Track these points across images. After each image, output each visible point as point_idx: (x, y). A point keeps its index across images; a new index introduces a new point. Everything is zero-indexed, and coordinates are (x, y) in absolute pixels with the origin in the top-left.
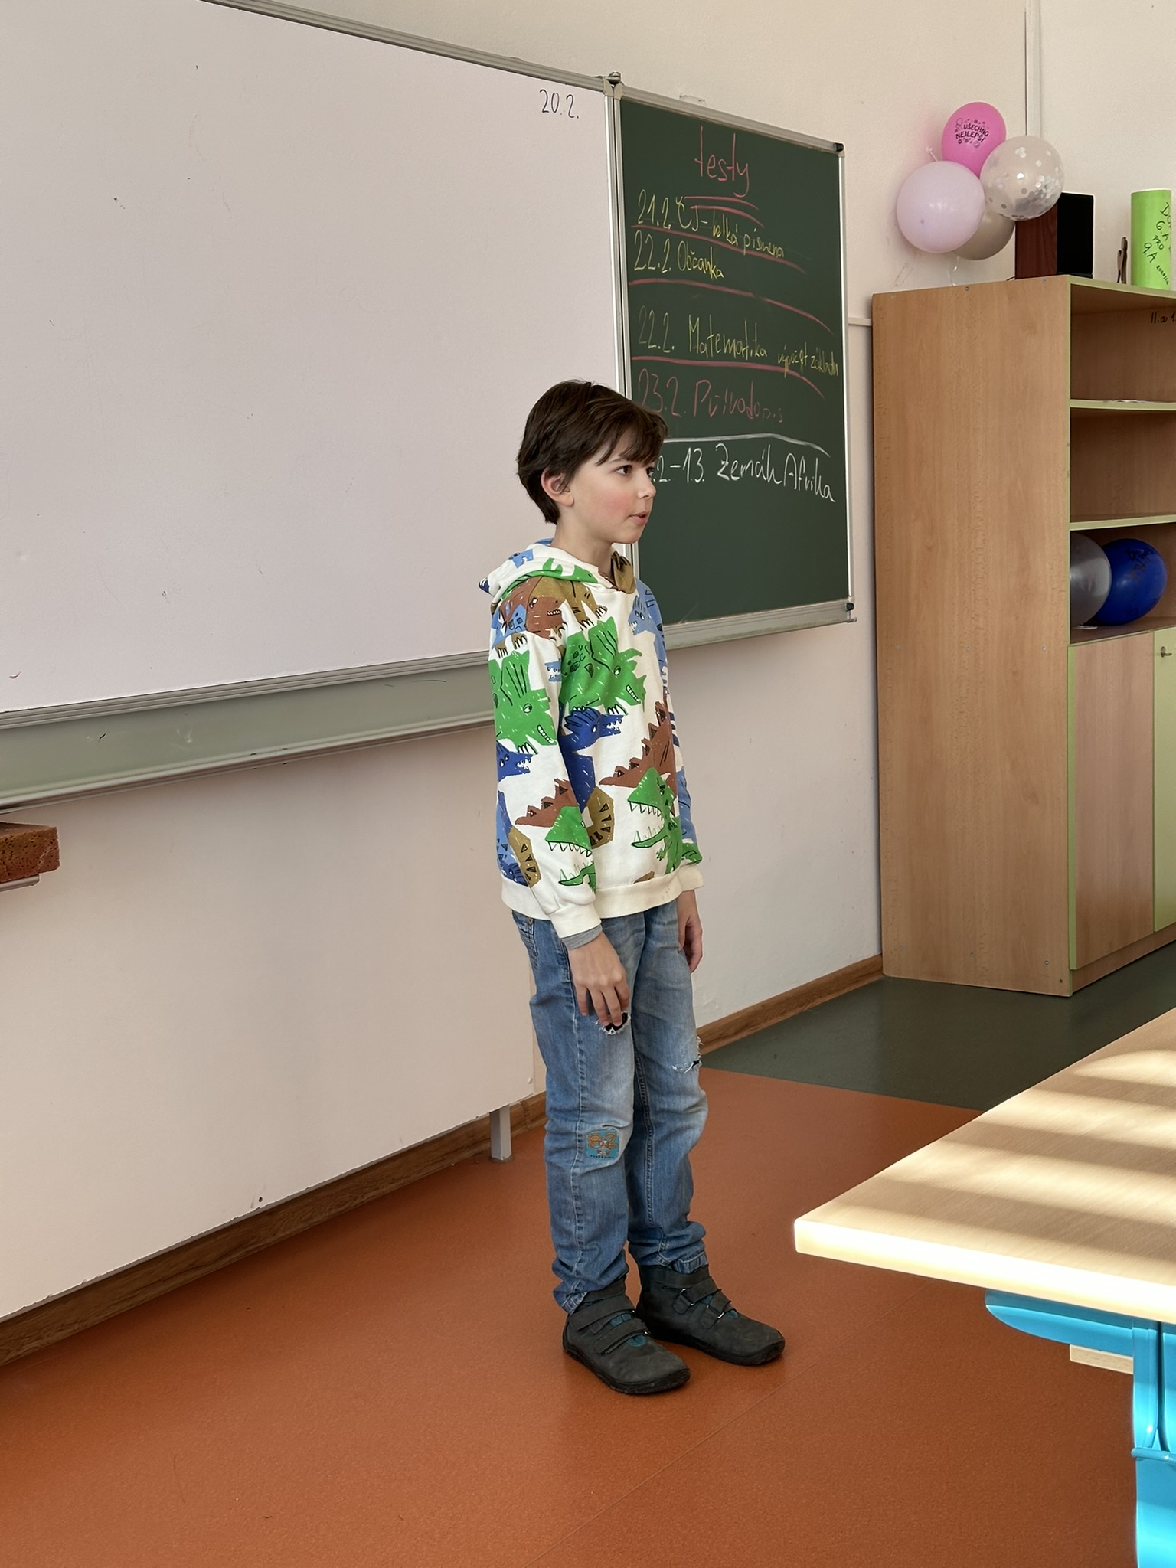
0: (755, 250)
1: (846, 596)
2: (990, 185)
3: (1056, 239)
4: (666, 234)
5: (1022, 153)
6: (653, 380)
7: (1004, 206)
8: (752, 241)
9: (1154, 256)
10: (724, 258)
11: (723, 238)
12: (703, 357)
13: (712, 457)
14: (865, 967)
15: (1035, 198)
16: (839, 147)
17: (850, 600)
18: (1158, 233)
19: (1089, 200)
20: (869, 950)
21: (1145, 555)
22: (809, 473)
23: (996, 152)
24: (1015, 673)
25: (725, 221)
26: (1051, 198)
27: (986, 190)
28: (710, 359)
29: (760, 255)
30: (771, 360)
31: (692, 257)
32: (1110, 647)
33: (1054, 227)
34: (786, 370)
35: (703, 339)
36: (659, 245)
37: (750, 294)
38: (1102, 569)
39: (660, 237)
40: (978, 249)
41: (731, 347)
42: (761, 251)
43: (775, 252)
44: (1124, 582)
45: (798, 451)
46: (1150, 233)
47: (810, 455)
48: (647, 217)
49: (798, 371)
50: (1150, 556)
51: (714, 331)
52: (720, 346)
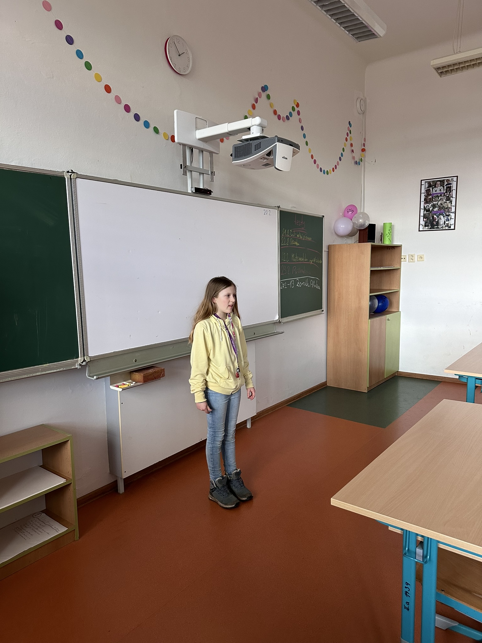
1: (322, 308)
2: (354, 222)
3: (368, 233)
4: (288, 237)
5: (361, 216)
6: (284, 267)
7: (357, 227)
8: (305, 237)
9: (388, 236)
10: (299, 241)
12: (294, 262)
13: (296, 282)
14: (323, 384)
15: (364, 225)
16: (323, 216)
17: (323, 309)
18: (389, 231)
19: (375, 225)
20: (324, 381)
21: (385, 299)
22: (315, 284)
23: (356, 215)
24: (357, 324)
25: (300, 234)
26: (367, 224)
27: (353, 223)
28: (296, 262)
30: (308, 261)
31: (293, 241)
32: (377, 320)
33: (367, 231)
34: (311, 263)
35: (295, 258)
36: (286, 240)
37: (304, 248)
38: (376, 301)
39: (287, 238)
40: (351, 235)
41: (300, 259)
42: (307, 239)
43: (310, 239)
44: (380, 304)
45: (313, 279)
46: (387, 232)
47: (315, 280)
48: (284, 234)
49: (314, 263)
50: (386, 299)
51: (297, 257)
52: (298, 259)
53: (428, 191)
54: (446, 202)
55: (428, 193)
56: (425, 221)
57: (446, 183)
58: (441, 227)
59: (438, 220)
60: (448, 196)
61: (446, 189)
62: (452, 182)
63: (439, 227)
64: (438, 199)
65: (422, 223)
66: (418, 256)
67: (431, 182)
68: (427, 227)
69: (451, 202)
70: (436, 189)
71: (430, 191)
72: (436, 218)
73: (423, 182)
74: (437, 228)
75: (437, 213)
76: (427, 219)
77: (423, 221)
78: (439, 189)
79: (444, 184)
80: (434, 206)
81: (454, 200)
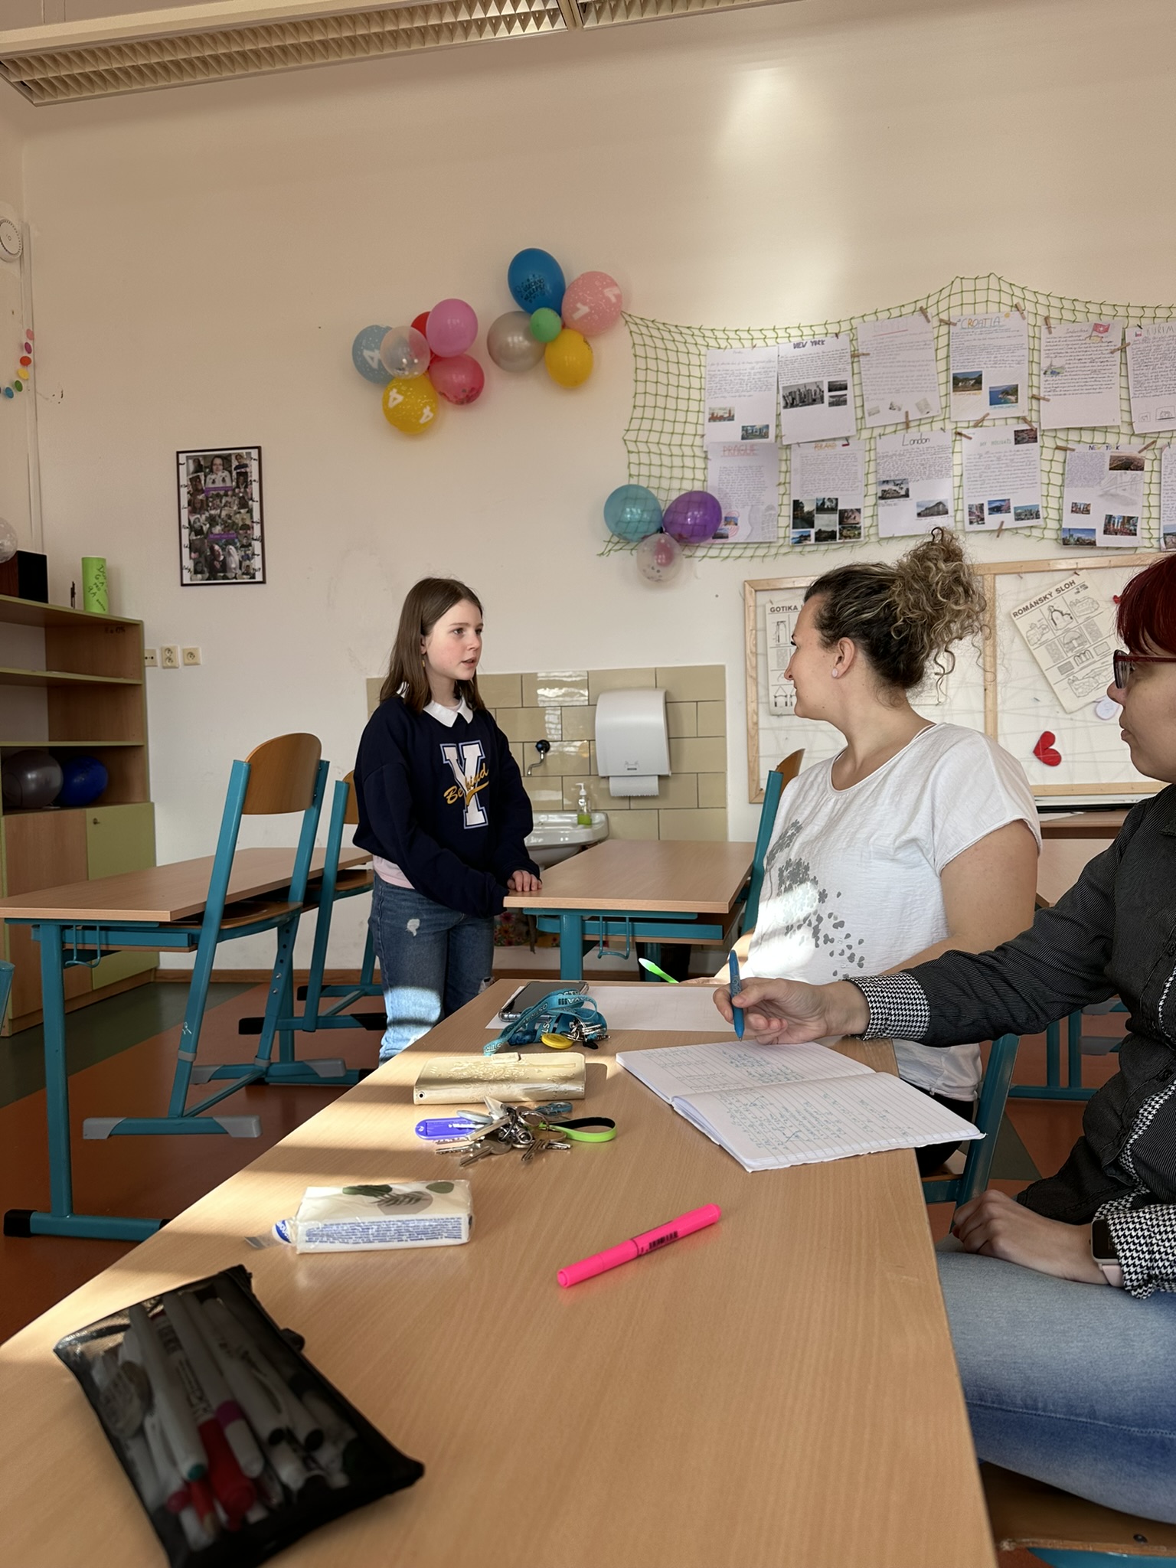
3: (17, 577)
9: (94, 594)
18: (96, 581)
19: (43, 558)
33: (16, 570)
46: (92, 581)
53: (194, 481)
54: (240, 513)
55: (196, 485)
56: (194, 559)
57: (235, 463)
58: (234, 575)
59: (225, 558)
60: (243, 497)
61: (238, 479)
62: (247, 462)
63: (229, 575)
64: (221, 502)
65: (188, 563)
66: (184, 650)
67: (201, 459)
68: (199, 576)
69: (250, 511)
70: (213, 477)
71: (200, 481)
72: (220, 550)
73: (183, 458)
74: (223, 579)
75: (221, 539)
76: (197, 554)
77: (191, 558)
78: (219, 479)
79: (231, 466)
80: (212, 520)
81: (256, 507)
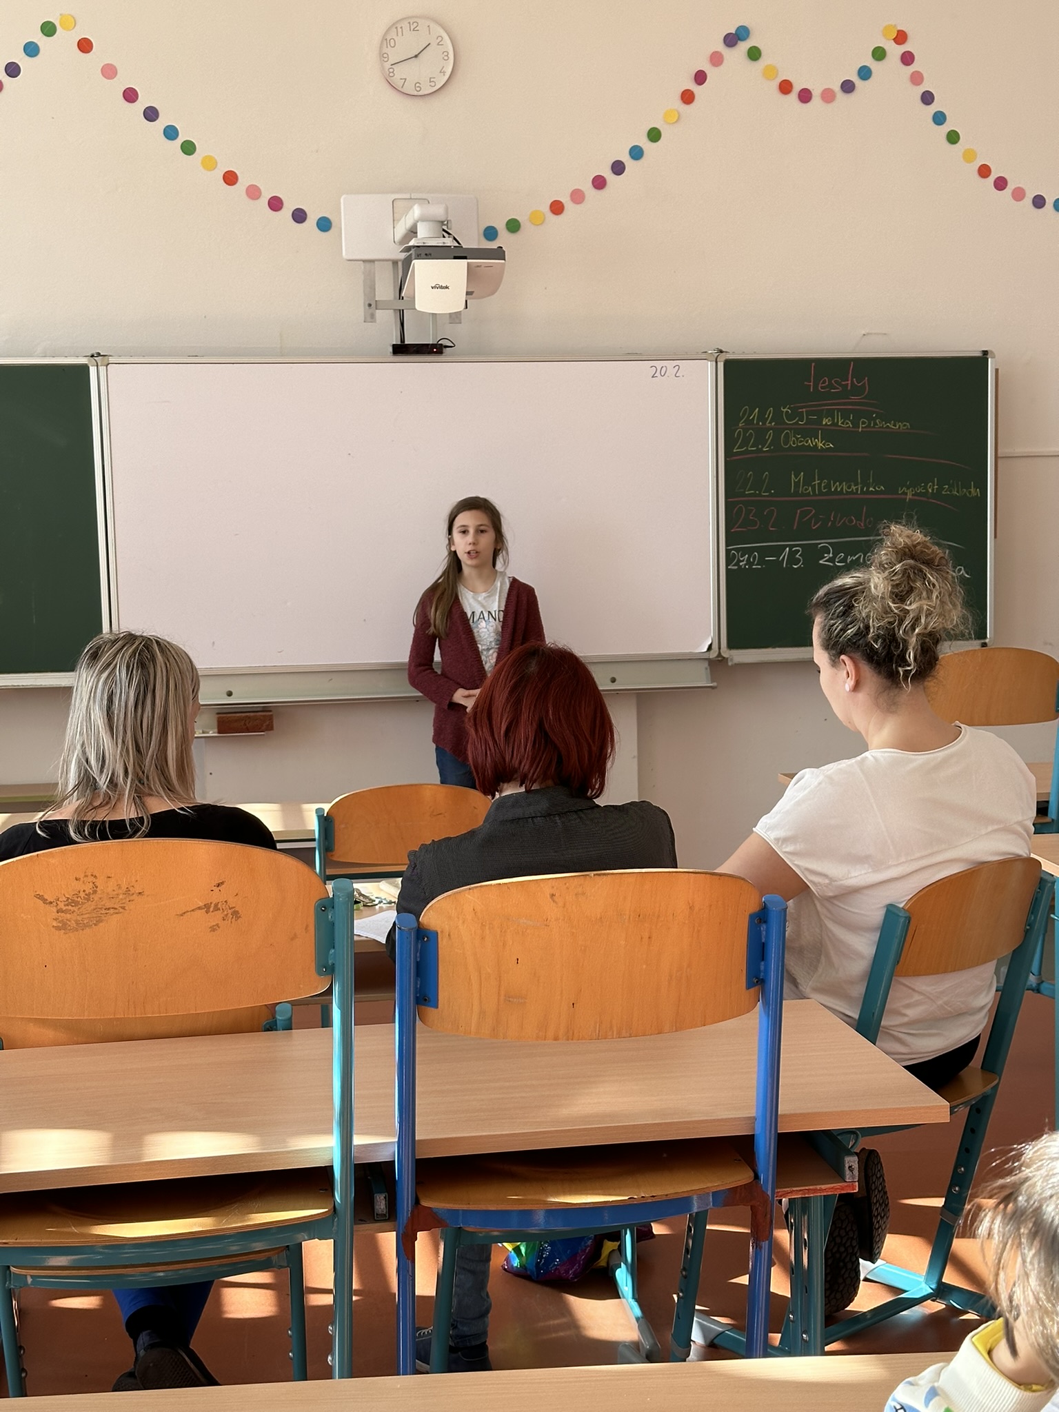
0: (874, 427)
1: (986, 637)
4: (770, 428)
6: (750, 511)
8: (870, 423)
10: (828, 435)
11: (834, 424)
12: (808, 494)
13: (813, 552)
16: (987, 353)
25: (839, 416)
28: (815, 494)
29: (879, 430)
30: (890, 492)
31: (797, 439)
34: (910, 497)
36: (761, 436)
37: (866, 454)
39: (761, 431)
41: (841, 487)
42: (880, 427)
43: (899, 427)
48: (749, 422)
49: (924, 496)
51: (821, 479)
52: (828, 486)
